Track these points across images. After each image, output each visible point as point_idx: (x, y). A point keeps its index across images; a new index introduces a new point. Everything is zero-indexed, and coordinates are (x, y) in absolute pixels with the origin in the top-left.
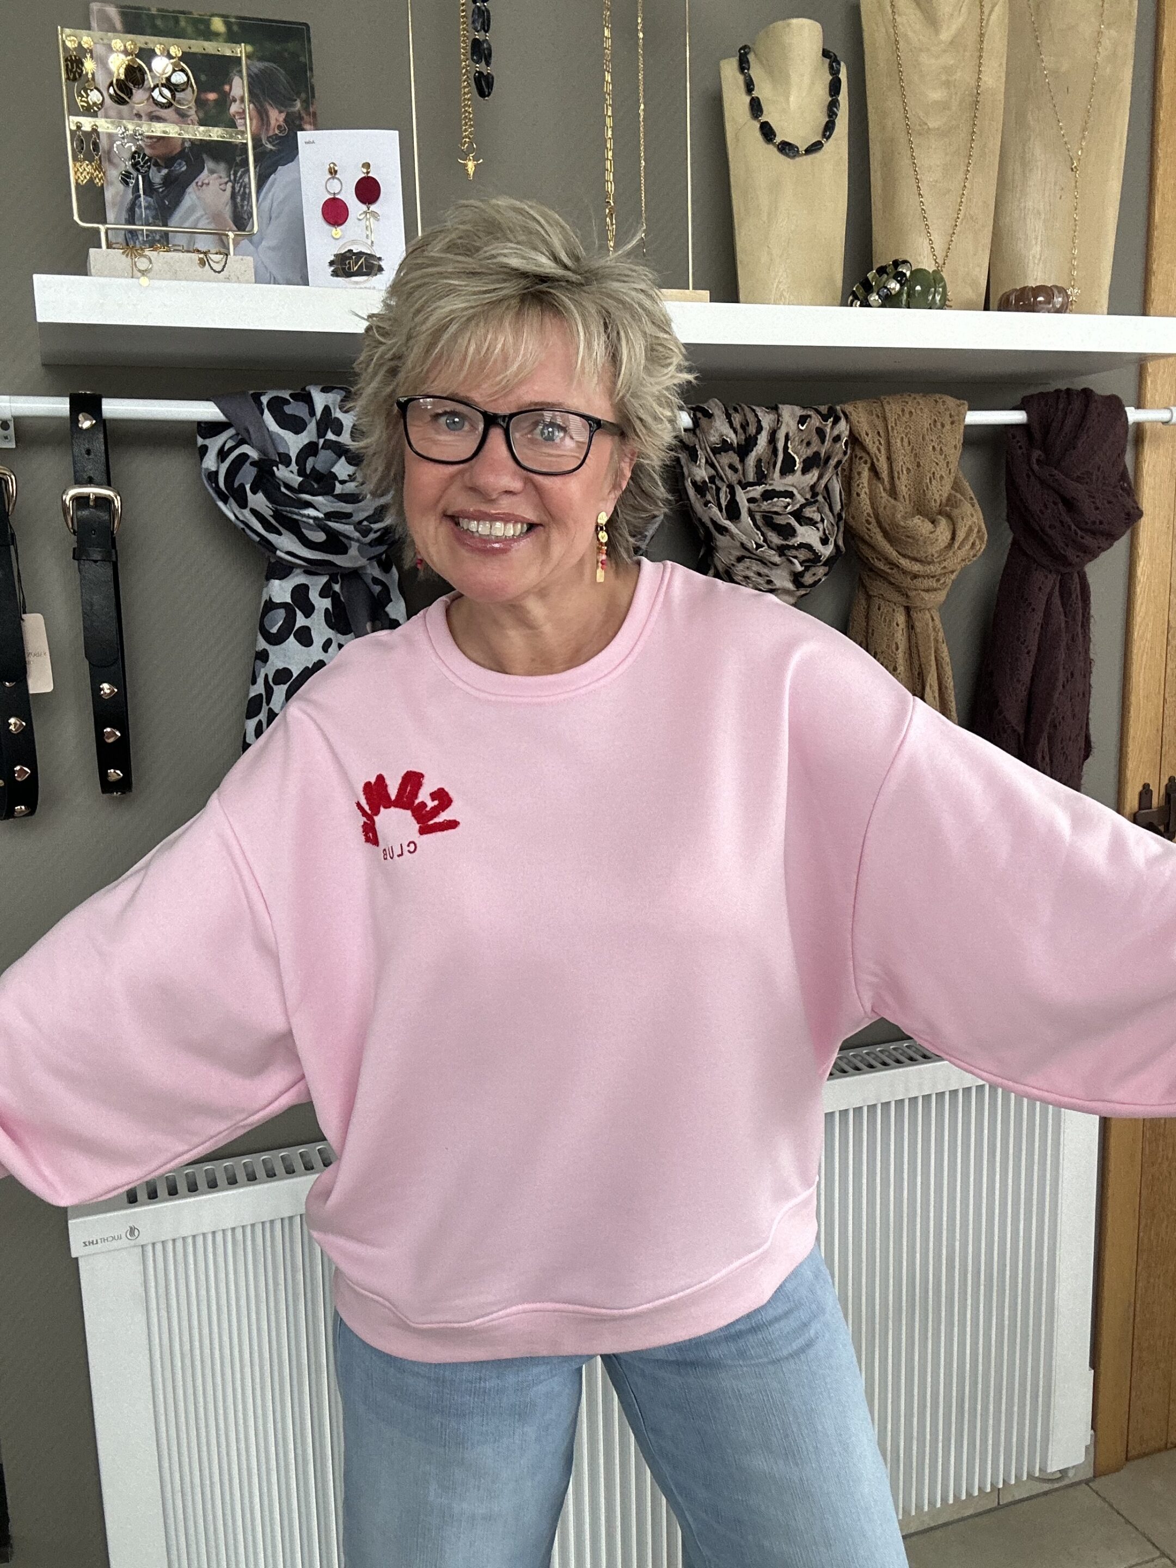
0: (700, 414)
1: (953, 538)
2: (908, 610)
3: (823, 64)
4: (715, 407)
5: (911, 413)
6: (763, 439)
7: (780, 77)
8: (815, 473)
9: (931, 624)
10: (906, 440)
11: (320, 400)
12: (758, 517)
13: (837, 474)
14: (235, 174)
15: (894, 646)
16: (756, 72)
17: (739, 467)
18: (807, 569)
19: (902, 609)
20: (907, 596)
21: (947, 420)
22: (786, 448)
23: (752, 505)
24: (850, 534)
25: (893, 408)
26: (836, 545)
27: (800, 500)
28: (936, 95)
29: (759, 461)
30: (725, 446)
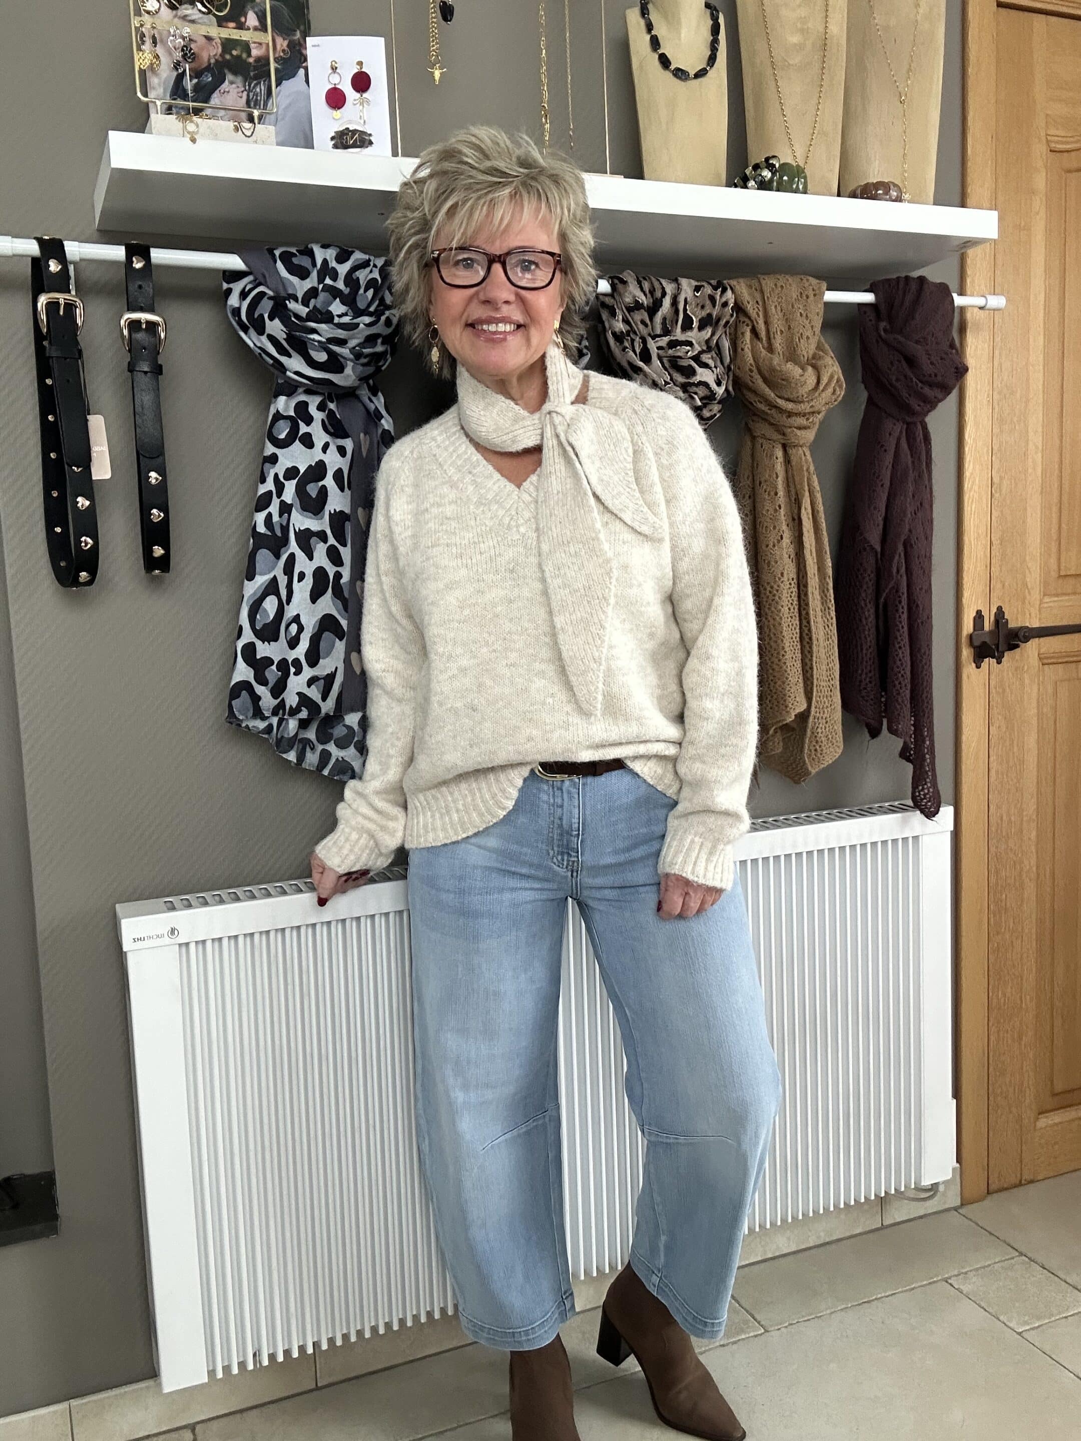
0: (617, 283)
1: (818, 382)
2: (784, 447)
3: (705, 13)
4: (629, 276)
5: (782, 287)
6: (667, 302)
7: (673, 20)
8: (708, 331)
9: (803, 458)
10: (779, 308)
11: (320, 254)
12: (665, 360)
13: (725, 332)
14: (249, 86)
15: (775, 476)
16: (654, 17)
17: (648, 321)
18: (705, 405)
19: (780, 446)
20: (784, 434)
21: (811, 293)
22: (685, 310)
23: (660, 352)
24: (737, 383)
25: (768, 283)
26: (726, 390)
27: (698, 348)
28: (795, 39)
29: (664, 319)
30: (637, 306)
